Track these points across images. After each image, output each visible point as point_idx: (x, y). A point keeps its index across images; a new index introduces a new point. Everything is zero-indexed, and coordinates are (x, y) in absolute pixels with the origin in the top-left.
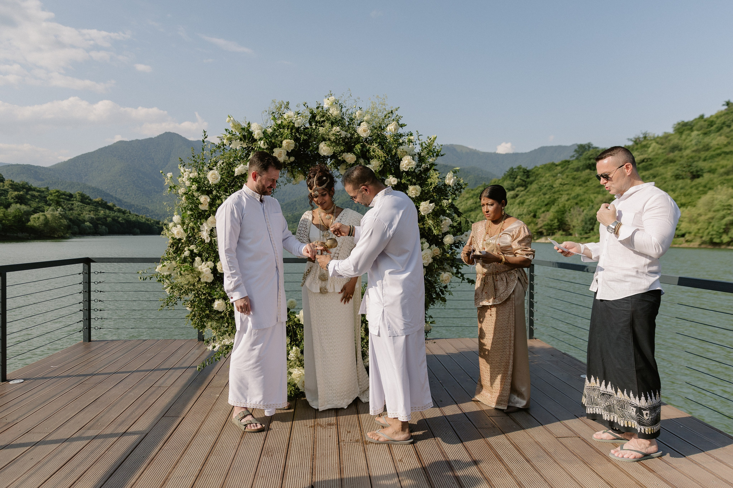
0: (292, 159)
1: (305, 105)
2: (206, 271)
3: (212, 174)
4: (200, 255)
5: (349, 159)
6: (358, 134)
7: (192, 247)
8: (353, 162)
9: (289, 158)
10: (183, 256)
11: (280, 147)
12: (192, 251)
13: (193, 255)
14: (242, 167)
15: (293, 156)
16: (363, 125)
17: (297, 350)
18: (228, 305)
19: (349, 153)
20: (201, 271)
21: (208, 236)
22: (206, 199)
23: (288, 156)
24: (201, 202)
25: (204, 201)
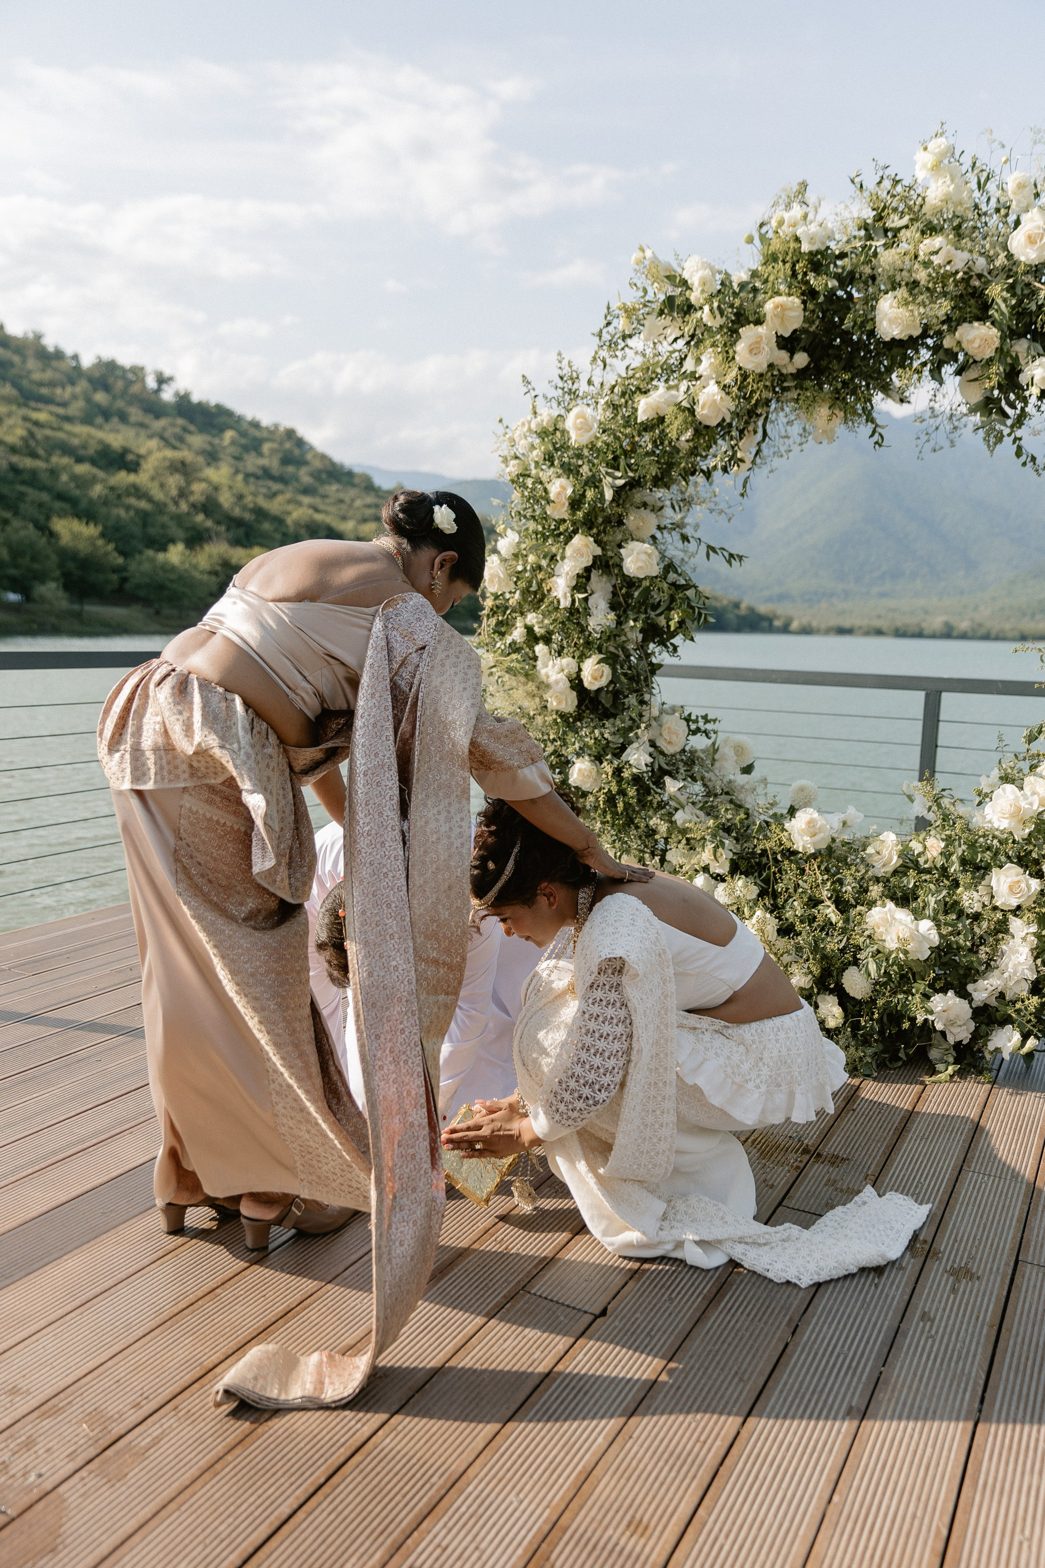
0: (801, 359)
1: (857, 180)
2: (557, 682)
3: (578, 416)
4: (547, 639)
5: (976, 345)
6: (1010, 256)
7: (532, 618)
8: (989, 353)
9: (791, 358)
10: (509, 639)
11: (759, 322)
12: (529, 630)
13: (532, 637)
14: (660, 396)
15: (804, 350)
16: (1032, 220)
17: (764, 921)
18: (604, 776)
19: (976, 324)
20: (544, 679)
21: (568, 590)
22: (564, 488)
23: (788, 350)
24: (552, 496)
25: (559, 494)
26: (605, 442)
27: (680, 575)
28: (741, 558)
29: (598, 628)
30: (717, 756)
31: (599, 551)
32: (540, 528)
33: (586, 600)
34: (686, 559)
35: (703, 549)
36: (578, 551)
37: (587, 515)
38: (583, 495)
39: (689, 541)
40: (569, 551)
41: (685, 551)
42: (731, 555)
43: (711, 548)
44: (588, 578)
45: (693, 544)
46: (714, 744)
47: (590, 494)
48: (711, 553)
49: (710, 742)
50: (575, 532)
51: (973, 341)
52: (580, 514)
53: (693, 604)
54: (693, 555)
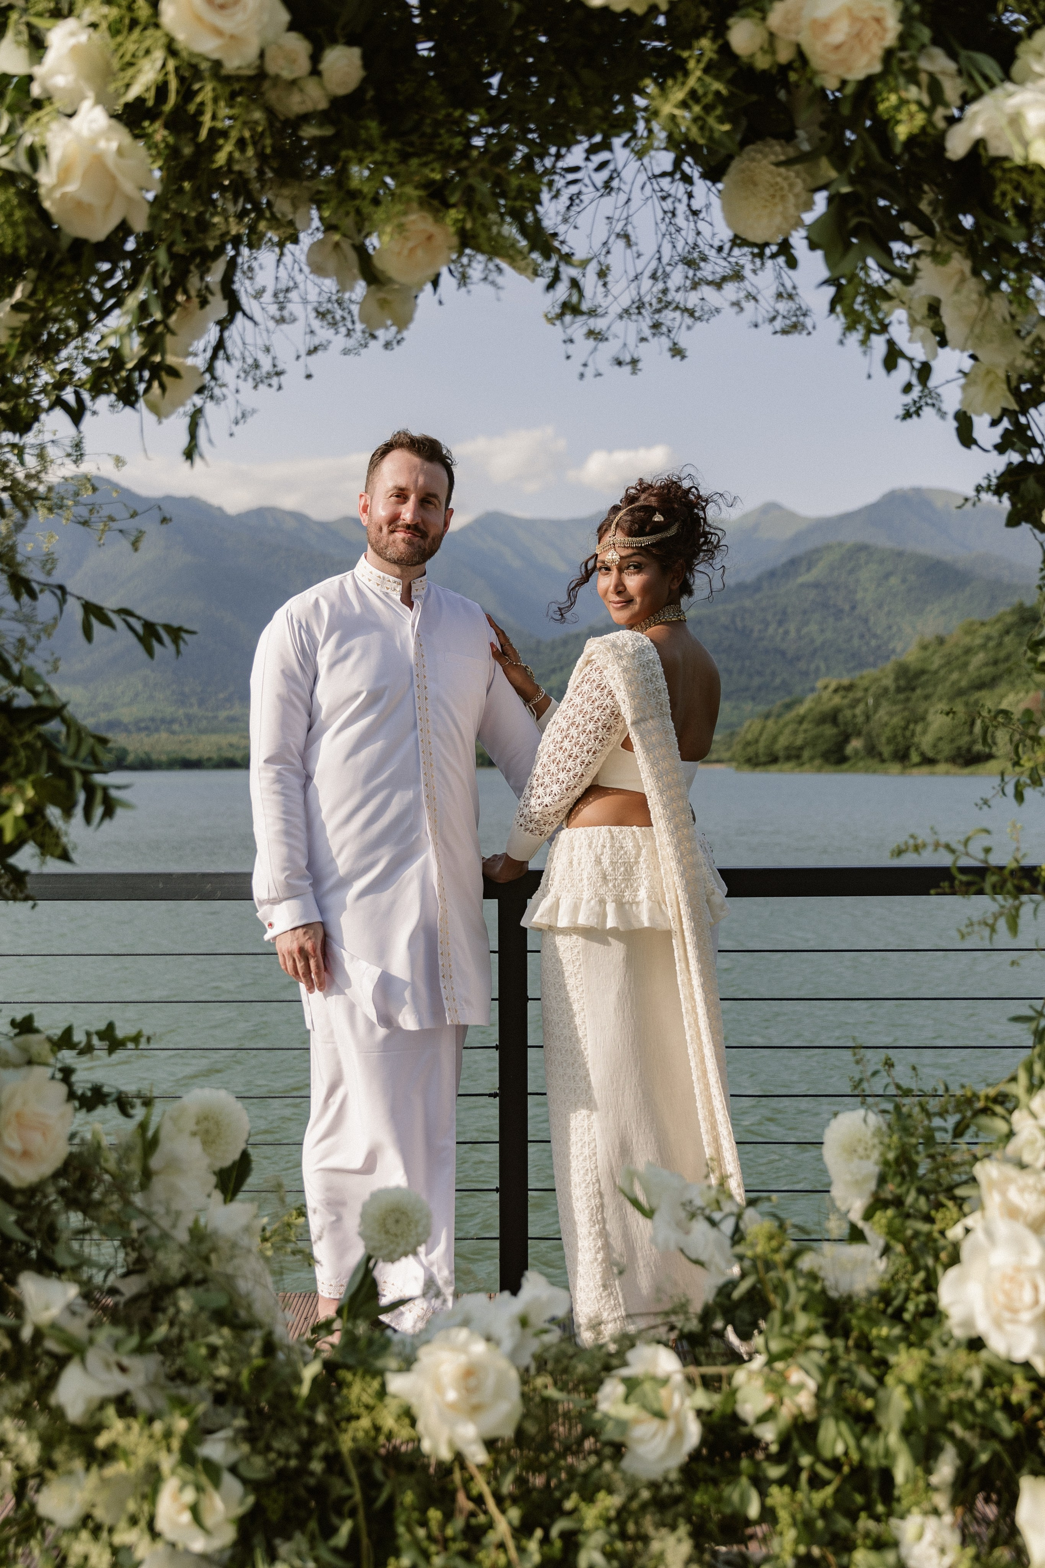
23: (308, 35)
27: (17, 681)
28: (176, 633)
30: (155, 1162)
34: (30, 641)
35: (74, 611)
39: (33, 595)
41: (27, 620)
42: (149, 626)
43: (92, 610)
45: (47, 602)
46: (143, 1126)
48: (95, 623)
49: (130, 1126)
51: (824, 26)
53: (66, 761)
54: (48, 629)
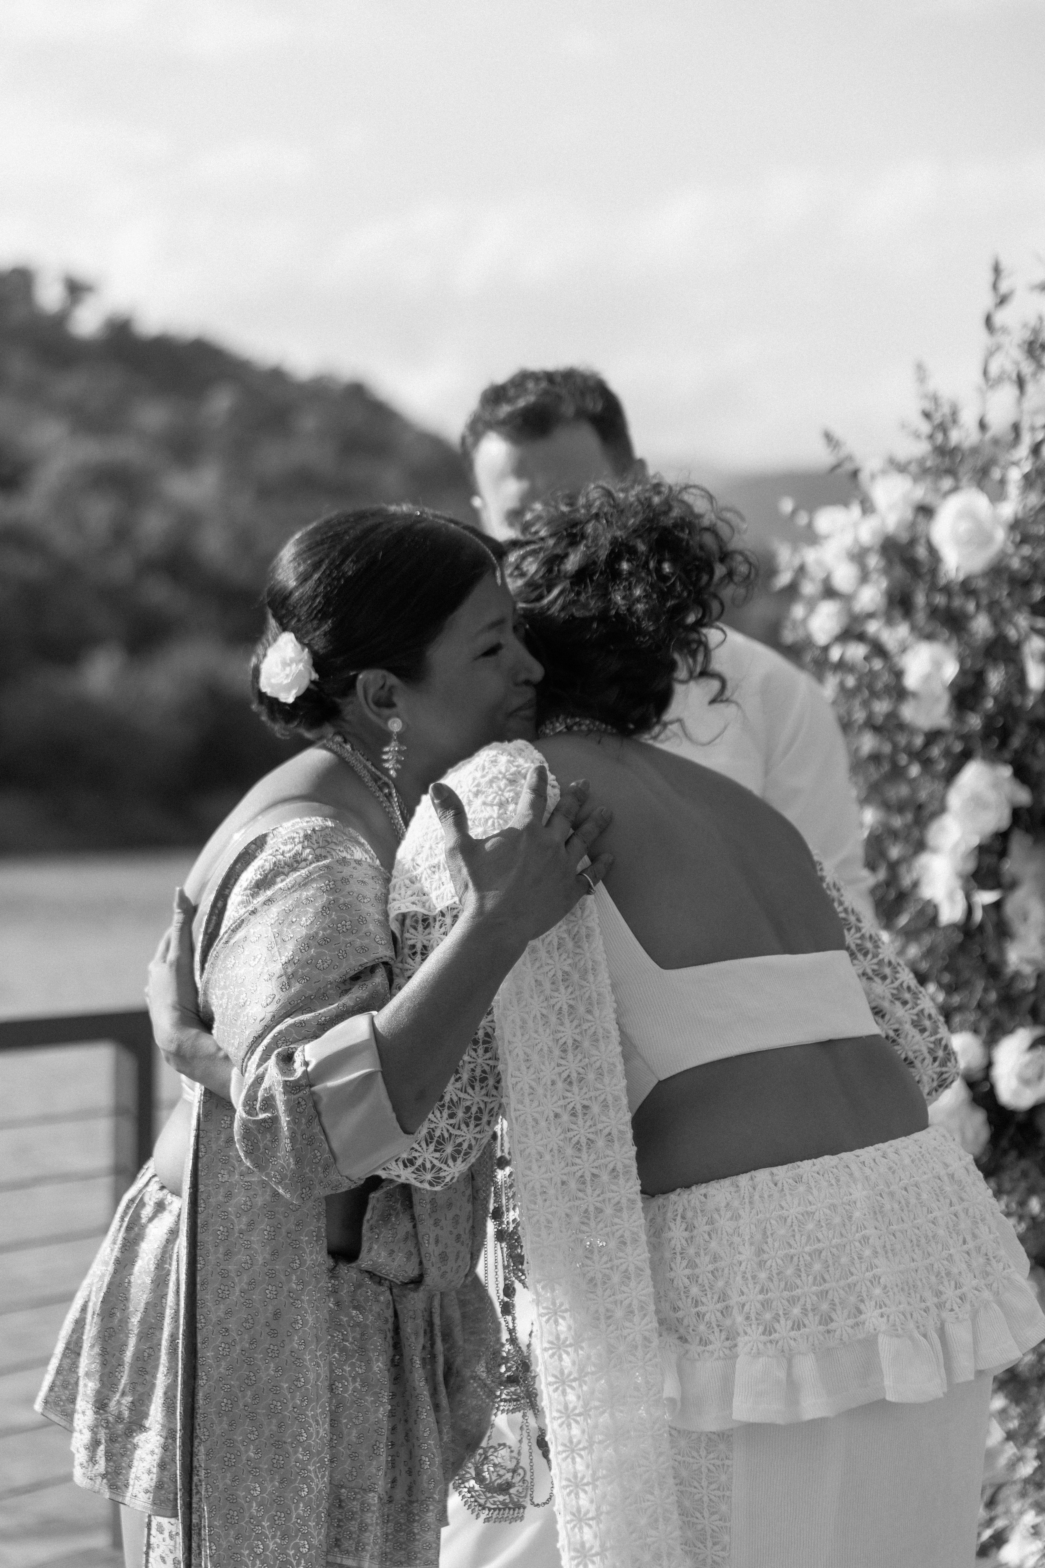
21: (957, 884)
22: (937, 665)
24: (911, 681)
25: (927, 678)
26: (1024, 559)
29: (1027, 970)
31: (1023, 796)
32: (887, 748)
33: (997, 906)
36: (977, 802)
37: (989, 720)
38: (980, 677)
40: (956, 798)
44: (1003, 853)
47: (995, 679)
50: (966, 756)
52: (975, 722)
